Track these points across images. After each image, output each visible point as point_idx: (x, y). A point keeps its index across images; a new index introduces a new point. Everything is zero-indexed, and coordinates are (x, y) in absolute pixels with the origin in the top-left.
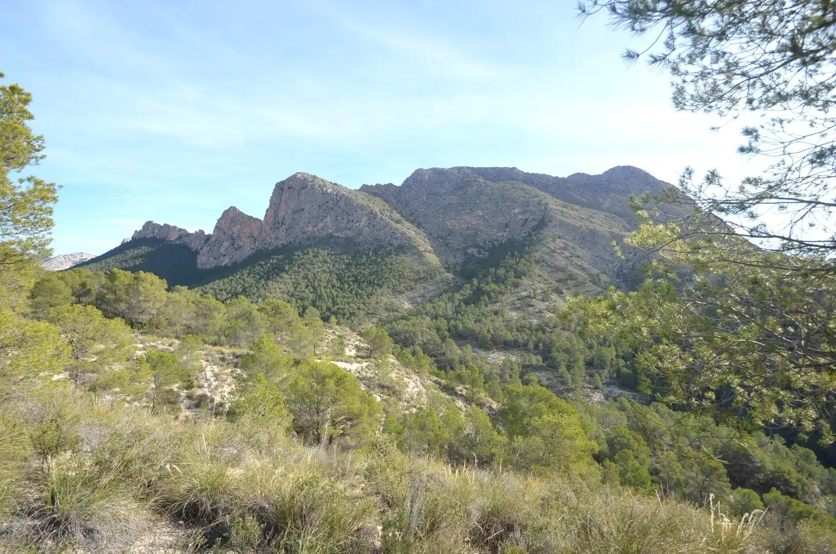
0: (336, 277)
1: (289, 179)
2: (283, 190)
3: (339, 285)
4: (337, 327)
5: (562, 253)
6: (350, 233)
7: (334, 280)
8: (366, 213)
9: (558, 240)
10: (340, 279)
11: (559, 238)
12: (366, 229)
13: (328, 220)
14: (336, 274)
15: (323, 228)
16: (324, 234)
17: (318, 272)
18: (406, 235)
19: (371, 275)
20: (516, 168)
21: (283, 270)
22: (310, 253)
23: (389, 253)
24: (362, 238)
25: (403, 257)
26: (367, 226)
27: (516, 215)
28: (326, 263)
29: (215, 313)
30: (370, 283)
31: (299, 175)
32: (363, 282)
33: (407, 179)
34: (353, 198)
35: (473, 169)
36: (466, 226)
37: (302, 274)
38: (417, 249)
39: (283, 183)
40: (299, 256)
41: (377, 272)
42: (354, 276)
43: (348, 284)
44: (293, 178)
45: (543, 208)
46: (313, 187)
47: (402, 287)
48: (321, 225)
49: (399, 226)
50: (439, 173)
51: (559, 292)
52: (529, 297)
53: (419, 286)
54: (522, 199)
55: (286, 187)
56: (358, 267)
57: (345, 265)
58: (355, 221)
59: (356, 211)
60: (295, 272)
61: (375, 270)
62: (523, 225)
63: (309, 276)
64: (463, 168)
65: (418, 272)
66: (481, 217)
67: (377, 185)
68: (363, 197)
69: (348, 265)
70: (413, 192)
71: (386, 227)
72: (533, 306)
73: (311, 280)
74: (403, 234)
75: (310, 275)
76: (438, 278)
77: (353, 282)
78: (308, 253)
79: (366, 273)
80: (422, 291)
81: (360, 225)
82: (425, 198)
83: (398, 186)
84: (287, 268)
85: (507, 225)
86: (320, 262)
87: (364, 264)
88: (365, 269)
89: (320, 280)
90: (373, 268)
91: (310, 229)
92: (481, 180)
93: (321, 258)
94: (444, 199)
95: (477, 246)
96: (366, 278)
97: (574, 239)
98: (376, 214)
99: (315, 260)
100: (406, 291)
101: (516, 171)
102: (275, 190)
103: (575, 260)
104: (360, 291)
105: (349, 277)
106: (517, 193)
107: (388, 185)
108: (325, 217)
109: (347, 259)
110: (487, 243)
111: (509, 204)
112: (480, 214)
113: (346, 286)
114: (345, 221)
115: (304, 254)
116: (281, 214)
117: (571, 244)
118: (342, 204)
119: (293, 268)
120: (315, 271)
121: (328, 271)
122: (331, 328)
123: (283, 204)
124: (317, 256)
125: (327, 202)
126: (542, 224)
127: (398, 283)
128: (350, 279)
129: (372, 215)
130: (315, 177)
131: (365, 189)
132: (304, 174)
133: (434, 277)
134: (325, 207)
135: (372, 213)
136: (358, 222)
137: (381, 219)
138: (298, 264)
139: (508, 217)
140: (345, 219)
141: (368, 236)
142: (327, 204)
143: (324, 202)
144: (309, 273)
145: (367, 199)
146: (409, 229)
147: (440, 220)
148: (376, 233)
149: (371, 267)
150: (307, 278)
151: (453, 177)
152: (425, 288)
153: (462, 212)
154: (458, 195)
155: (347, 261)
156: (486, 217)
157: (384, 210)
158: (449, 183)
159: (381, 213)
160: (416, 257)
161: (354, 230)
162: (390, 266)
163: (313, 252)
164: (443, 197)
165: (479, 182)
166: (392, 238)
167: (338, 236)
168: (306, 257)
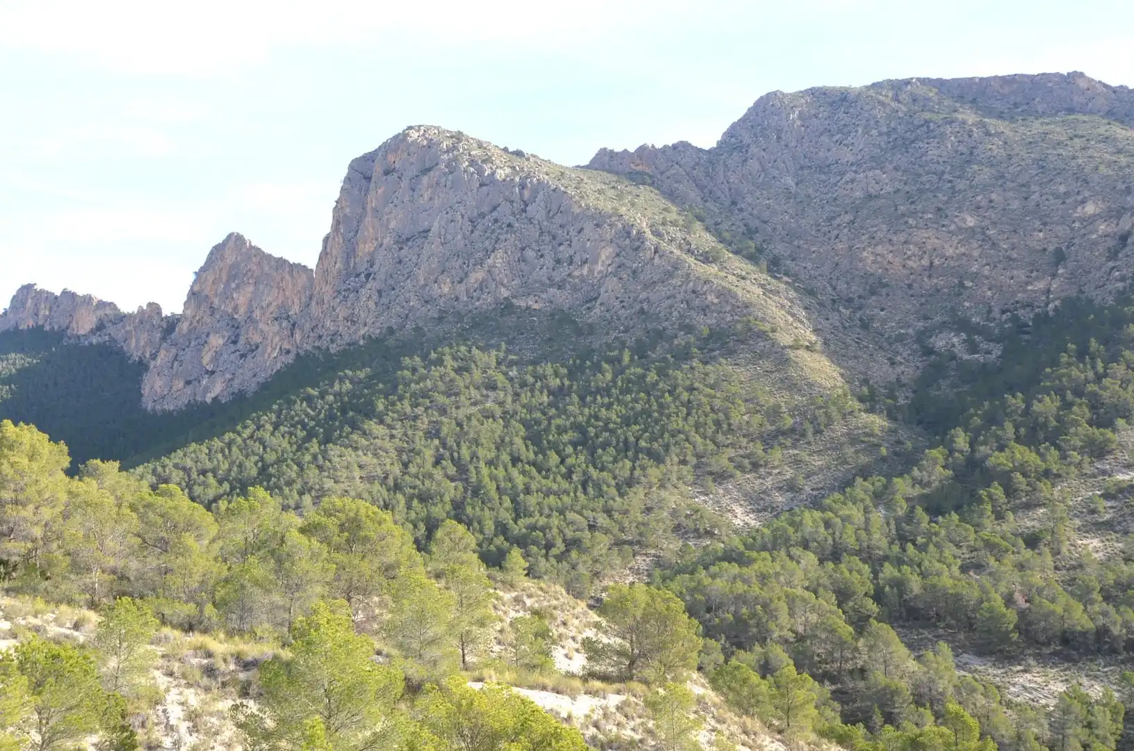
0: (523, 432)
1: (387, 148)
2: (369, 179)
3: (532, 456)
4: (528, 583)
6: (563, 298)
7: (518, 441)
8: (609, 233)
10: (534, 439)
12: (612, 284)
13: (498, 260)
14: (523, 422)
15: (482, 286)
16: (487, 301)
17: (469, 418)
18: (735, 296)
19: (627, 422)
20: (1081, 75)
21: (369, 412)
22: (448, 361)
23: (684, 355)
24: (598, 310)
25: (725, 366)
26: (615, 274)
27: (1090, 220)
28: (492, 387)
29: (189, 539)
30: (625, 448)
31: (414, 135)
32: (604, 446)
33: (734, 126)
34: (571, 191)
35: (940, 84)
36: (925, 262)
37: (423, 424)
38: (767, 338)
39: (369, 158)
40: (414, 370)
41: (647, 413)
42: (577, 427)
43: (558, 453)
44: (398, 143)
46: (452, 167)
47: (722, 461)
48: (477, 275)
49: (713, 269)
53: (777, 455)
54: (1103, 170)
55: (378, 169)
56: (589, 399)
57: (550, 393)
58: (577, 259)
59: (580, 231)
60: (403, 417)
61: (638, 407)
62: (1113, 254)
63: (445, 430)
64: (907, 82)
65: (774, 413)
66: (972, 232)
67: (642, 149)
68: (599, 186)
69: (559, 394)
70: (754, 165)
71: (670, 275)
73: (451, 442)
74: (724, 294)
75: (447, 428)
76: (839, 429)
77: (575, 444)
78: (440, 362)
79: (614, 417)
80: (789, 473)
81: (591, 271)
82: (790, 181)
83: (707, 147)
84: (380, 405)
85: (1060, 257)
86: (478, 388)
87: (606, 391)
88: (609, 407)
89: (477, 442)
90: (636, 401)
91: (446, 290)
92: (969, 116)
93: (477, 375)
94: (852, 181)
95: (962, 325)
96: (612, 432)
98: (641, 237)
99: (460, 382)
100: (738, 473)
101: (1082, 84)
102: (348, 179)
104: (594, 473)
105: (561, 430)
106: (1090, 152)
107: (675, 147)
108: (487, 254)
109: (556, 374)
110: (996, 313)
111: (1062, 189)
112: (971, 221)
113: (554, 458)
114: (549, 261)
115: (429, 364)
116: (365, 248)
118: (537, 211)
119: (399, 406)
120: (461, 414)
121: (498, 411)
122: (512, 586)
123: (368, 219)
124: (467, 369)
125: (495, 209)
127: (711, 446)
128: (566, 438)
129: (630, 241)
130: (458, 137)
131: (607, 162)
132: (428, 128)
133: (826, 426)
134: (488, 221)
135: (629, 233)
136: (585, 262)
137: (656, 251)
138: (413, 395)
139: (1062, 230)
140: (547, 257)
141: (617, 303)
142: (495, 214)
143: (485, 209)
144: (445, 420)
145: (611, 193)
146: (743, 278)
147: (840, 246)
148: (643, 296)
149: (628, 398)
150: (437, 434)
151: (879, 113)
152: (797, 462)
153: (911, 221)
154: (896, 169)
155: (555, 383)
156: (991, 232)
157: (663, 224)
158: (866, 132)
159: (657, 234)
160: (767, 364)
161: (575, 289)
162: (685, 396)
163: (455, 358)
164: (848, 177)
165: (964, 122)
166: (690, 308)
167: (528, 308)
168: (436, 372)
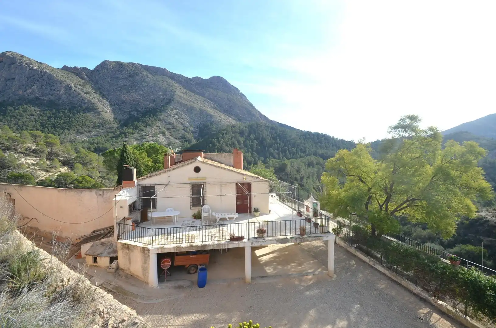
0: (40, 124)
5: (174, 117)
6: (52, 98)
7: (38, 126)
8: (64, 85)
9: (175, 110)
10: (43, 126)
11: (176, 109)
12: (64, 96)
13: (35, 87)
15: (31, 93)
16: (32, 96)
17: (26, 121)
18: (91, 102)
19: (64, 123)
20: (166, 69)
22: (21, 109)
23: (79, 112)
24: (61, 101)
25: (88, 114)
26: (65, 94)
27: (160, 95)
28: (32, 115)
30: (63, 128)
31: (8, 54)
32: (58, 128)
33: (98, 66)
34: (54, 75)
35: (141, 65)
36: (133, 99)
37: (14, 122)
38: (97, 110)
40: (11, 110)
41: (69, 122)
42: (53, 124)
44: (3, 55)
45: (173, 93)
46: (21, 64)
47: (83, 131)
48: (29, 91)
49: (87, 96)
50: (120, 65)
51: (163, 133)
52: (145, 135)
53: (94, 130)
54: (164, 87)
56: (56, 119)
57: (47, 117)
58: (56, 90)
59: (57, 84)
60: (8, 121)
61: (67, 121)
62: (162, 101)
63: (19, 124)
64: (135, 64)
65: (95, 123)
66: (141, 94)
67: (75, 67)
68: (63, 74)
69: (49, 118)
70: (101, 75)
71: (77, 96)
72: (145, 139)
73: (21, 126)
74: (89, 101)
75: (20, 123)
76: (107, 126)
77: (51, 127)
78: (18, 109)
79: (61, 122)
80: (96, 133)
81: (59, 93)
82: (109, 80)
83: (91, 69)
85: (154, 101)
86: (29, 115)
87: (61, 118)
88: (60, 120)
90: (67, 119)
91: (21, 93)
92: (145, 73)
93: (29, 113)
94: (121, 82)
95: (137, 110)
96: (60, 125)
97: (183, 110)
98: (71, 87)
99: (23, 114)
100: (86, 133)
101: (166, 71)
103: (180, 120)
104: (54, 132)
105: (49, 124)
106: (163, 83)
107: (83, 68)
108: (32, 86)
110: (144, 108)
111: (157, 89)
112: (141, 93)
113: (46, 129)
114: (49, 89)
117: (181, 112)
118: (45, 78)
119: (6, 118)
120: (24, 120)
121: (34, 120)
124: (26, 111)
125: (34, 76)
126: (169, 102)
127: (81, 128)
128: (50, 126)
129: (68, 88)
130: (22, 56)
131: (65, 68)
132: (13, 53)
133: (105, 125)
134: (32, 78)
135: (68, 86)
136: (58, 91)
137: (75, 90)
138: (10, 116)
139: (156, 97)
140: (48, 88)
141: (66, 100)
142: (34, 77)
143: (31, 75)
144: (19, 121)
145: (66, 76)
146: (95, 98)
147: (118, 94)
148: (71, 99)
149: (65, 119)
150: (17, 124)
151: (128, 69)
152: (98, 131)
153: (131, 91)
154: (130, 81)
155: (48, 115)
156: (144, 95)
157: (78, 85)
158: (125, 73)
159: (76, 87)
160: (96, 114)
161: (56, 96)
162: (77, 119)
163: (22, 109)
164: (121, 80)
165: (143, 74)
166: (82, 103)
167: (44, 99)
168: (17, 111)
